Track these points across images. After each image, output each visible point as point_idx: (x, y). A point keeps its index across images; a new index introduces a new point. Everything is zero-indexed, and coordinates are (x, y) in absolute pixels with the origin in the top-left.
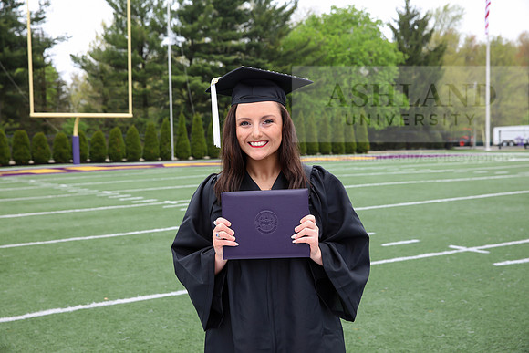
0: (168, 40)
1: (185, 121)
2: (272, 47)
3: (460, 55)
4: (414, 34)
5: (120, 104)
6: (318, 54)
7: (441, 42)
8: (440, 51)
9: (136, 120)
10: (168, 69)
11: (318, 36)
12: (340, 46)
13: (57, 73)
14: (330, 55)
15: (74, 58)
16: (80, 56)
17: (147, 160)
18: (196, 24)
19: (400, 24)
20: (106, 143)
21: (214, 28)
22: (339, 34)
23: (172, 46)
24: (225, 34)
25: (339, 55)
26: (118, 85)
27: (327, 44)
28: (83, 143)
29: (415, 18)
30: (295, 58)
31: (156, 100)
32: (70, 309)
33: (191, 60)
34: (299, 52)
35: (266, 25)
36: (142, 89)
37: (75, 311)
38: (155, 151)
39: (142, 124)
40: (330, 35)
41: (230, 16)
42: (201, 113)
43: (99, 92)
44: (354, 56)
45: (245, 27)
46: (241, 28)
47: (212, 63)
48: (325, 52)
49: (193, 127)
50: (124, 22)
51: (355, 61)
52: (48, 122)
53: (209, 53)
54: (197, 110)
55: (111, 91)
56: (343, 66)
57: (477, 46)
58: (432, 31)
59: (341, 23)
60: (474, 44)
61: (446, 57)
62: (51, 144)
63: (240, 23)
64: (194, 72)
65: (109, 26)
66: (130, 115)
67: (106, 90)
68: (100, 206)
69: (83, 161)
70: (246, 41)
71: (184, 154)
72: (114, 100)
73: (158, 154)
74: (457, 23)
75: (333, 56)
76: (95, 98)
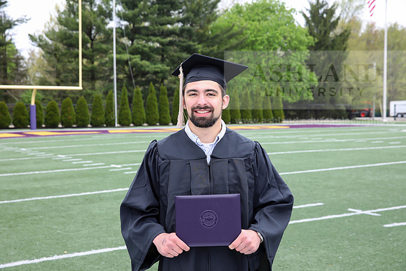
0: (113, 24)
1: (127, 93)
2: (201, 31)
3: (362, 39)
4: (322, 21)
5: (71, 78)
6: (241, 38)
7: (345, 28)
8: (345, 36)
9: (84, 92)
10: (112, 50)
11: (241, 22)
12: (259, 31)
13: (17, 50)
14: (251, 38)
15: (32, 38)
16: (37, 35)
17: (94, 126)
18: (137, 10)
19: (311, 12)
20: (59, 111)
21: (152, 13)
22: (259, 21)
23: (116, 28)
24: (162, 19)
25: (258, 38)
26: (69, 62)
27: (248, 29)
28: (39, 111)
29: (325, 8)
30: (221, 41)
31: (102, 75)
32: (36, 261)
33: (132, 41)
34: (225, 36)
35: (196, 13)
36: (90, 66)
37: (40, 263)
38: (101, 118)
39: (90, 95)
40: (251, 22)
41: (166, 3)
42: (140, 86)
43: (53, 67)
44: (271, 39)
45: (179, 13)
46: (175, 14)
47: (151, 44)
48: (247, 36)
49: (134, 98)
50: (75, 7)
51: (271, 44)
52: (9, 92)
53: (148, 35)
54: (137, 83)
55: (63, 66)
56: (262, 47)
57: (376, 31)
58: (338, 19)
59: (260, 11)
60: (374, 30)
61: (350, 41)
62: (11, 111)
63: (175, 10)
64: (134, 52)
65: (62, 10)
66: (80, 88)
67: (59, 66)
68: (56, 169)
69: (39, 126)
70: (180, 25)
71: (126, 122)
72: (66, 75)
73: (103, 122)
74: (360, 11)
75: (254, 39)
76: (50, 72)
